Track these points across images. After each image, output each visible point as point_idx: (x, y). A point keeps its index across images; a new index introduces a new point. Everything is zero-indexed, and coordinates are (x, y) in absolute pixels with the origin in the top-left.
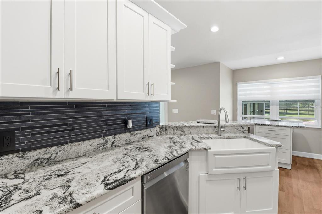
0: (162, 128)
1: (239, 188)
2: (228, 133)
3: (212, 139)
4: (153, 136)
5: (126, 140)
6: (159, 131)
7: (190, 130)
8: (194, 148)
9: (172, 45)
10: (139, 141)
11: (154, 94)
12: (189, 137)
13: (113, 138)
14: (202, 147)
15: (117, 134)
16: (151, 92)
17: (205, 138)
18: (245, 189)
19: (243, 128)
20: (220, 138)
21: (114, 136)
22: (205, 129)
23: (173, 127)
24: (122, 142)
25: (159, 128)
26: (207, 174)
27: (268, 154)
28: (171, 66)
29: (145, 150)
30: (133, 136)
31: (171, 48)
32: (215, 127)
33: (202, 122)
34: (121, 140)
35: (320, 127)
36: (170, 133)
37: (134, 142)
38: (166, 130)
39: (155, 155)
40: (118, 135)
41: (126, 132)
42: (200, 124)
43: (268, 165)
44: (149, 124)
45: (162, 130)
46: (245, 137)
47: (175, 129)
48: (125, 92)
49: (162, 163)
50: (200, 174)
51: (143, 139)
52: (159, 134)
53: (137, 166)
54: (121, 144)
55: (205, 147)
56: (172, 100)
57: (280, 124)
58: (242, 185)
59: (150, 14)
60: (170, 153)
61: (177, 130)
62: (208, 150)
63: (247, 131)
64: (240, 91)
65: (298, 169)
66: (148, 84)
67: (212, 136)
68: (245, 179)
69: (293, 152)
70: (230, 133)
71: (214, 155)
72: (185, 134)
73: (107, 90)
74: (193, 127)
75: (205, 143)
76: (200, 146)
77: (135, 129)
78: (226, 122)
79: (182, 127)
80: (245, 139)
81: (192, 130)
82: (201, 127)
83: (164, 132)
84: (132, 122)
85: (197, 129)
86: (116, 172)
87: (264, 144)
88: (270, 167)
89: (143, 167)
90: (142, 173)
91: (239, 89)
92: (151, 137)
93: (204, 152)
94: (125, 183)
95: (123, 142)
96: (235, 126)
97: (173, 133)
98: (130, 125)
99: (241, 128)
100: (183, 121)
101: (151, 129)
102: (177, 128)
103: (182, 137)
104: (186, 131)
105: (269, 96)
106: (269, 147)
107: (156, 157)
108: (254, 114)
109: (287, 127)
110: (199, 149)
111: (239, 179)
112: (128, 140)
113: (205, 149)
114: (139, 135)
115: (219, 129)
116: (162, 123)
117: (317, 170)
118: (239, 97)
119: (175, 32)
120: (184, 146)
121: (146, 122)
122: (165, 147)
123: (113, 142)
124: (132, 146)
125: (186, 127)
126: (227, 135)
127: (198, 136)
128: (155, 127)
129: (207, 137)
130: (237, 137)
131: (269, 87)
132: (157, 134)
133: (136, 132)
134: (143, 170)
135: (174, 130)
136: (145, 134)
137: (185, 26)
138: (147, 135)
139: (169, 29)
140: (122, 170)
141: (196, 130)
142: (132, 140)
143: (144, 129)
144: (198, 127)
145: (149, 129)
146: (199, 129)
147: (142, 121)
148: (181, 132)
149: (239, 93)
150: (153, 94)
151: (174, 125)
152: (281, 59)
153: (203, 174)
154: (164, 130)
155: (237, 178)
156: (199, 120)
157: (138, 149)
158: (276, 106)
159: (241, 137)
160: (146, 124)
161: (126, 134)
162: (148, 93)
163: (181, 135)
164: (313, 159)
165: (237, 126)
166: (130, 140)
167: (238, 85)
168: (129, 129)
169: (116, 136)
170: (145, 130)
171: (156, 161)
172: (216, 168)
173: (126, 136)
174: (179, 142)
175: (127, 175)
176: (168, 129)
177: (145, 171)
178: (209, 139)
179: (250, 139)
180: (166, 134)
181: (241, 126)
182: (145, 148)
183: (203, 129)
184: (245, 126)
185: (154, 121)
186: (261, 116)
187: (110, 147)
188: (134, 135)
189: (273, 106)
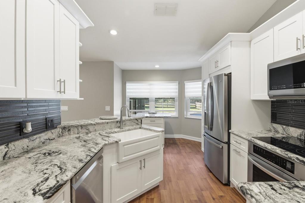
0: (64, 128)
1: (141, 168)
2: (127, 126)
3: (116, 132)
4: (54, 139)
5: (23, 148)
6: (61, 132)
7: (95, 127)
8: (107, 142)
9: (80, 41)
10: (39, 147)
11: (66, 92)
12: (96, 133)
13: (6, 148)
14: (114, 141)
15: (11, 141)
16: (62, 90)
17: (111, 133)
18: (145, 168)
19: (137, 121)
20: (123, 131)
21: (7, 145)
22: (109, 124)
23: (77, 127)
24: (17, 151)
25: (61, 129)
26: (117, 164)
27: (158, 138)
28: (80, 63)
29: (57, 154)
30: (31, 142)
31: (79, 44)
32: (117, 122)
33: (105, 118)
34: (17, 149)
35: (177, 116)
36: (74, 133)
37: (32, 149)
38: (69, 130)
39: (75, 156)
40: (13, 143)
41: (21, 139)
42: (104, 121)
43: (157, 146)
44: (49, 125)
45: (64, 131)
46: (140, 128)
47: (80, 128)
48: (35, 89)
49: (86, 161)
50: (112, 165)
51: (43, 143)
52: (61, 135)
53: (63, 170)
54: (17, 153)
55: (116, 140)
56: (80, 98)
57: (156, 115)
58: (143, 165)
59: (60, 4)
60: (88, 151)
61: (81, 129)
62: (119, 142)
63: (140, 123)
64: (129, 89)
65: (168, 147)
66: (60, 81)
67: (116, 130)
68: (144, 160)
69: (165, 136)
70: (129, 126)
71: (123, 145)
72: (90, 132)
73: (14, 87)
74: (98, 124)
75: (114, 137)
76: (111, 140)
77: (34, 132)
78: (129, 117)
79: (87, 125)
80: (140, 130)
81: (96, 127)
82: (105, 123)
83: (67, 133)
84: (31, 125)
85: (102, 126)
86: (42, 182)
87: (155, 131)
88: (159, 147)
89: (70, 168)
90: (73, 174)
91: (127, 87)
92: (52, 140)
93: (115, 145)
94: (61, 188)
95: (19, 150)
96: (132, 120)
97: (77, 133)
98: (29, 128)
99: (136, 121)
100: (85, 119)
101: (53, 131)
102: (82, 126)
103: (89, 135)
104: (91, 128)
105: (149, 94)
106: (158, 132)
107: (76, 157)
108: (135, 109)
109: (162, 117)
110: (112, 142)
111: (141, 161)
112: (26, 147)
113: (117, 142)
114: (38, 139)
115: (120, 124)
116: (64, 123)
117: (178, 145)
118: (127, 94)
119: (82, 28)
120: (98, 143)
121: (46, 123)
122: (78, 147)
123: (6, 152)
124: (35, 153)
125: (91, 124)
126: (127, 128)
127: (104, 132)
128: (56, 128)
129: (112, 131)
130: (135, 129)
131: (149, 87)
132: (59, 136)
133: (35, 137)
134: (73, 171)
135: (78, 129)
136: (46, 137)
137: (92, 25)
138: (48, 139)
139: (77, 24)
140: (48, 178)
141: (100, 126)
142: (30, 147)
143: (44, 131)
144: (103, 123)
145: (50, 131)
146: (103, 125)
147: (41, 123)
148: (86, 130)
149: (127, 91)
150: (64, 92)
151: (78, 124)
152: (157, 67)
153: (114, 164)
154: (67, 130)
155: (139, 161)
156: (102, 117)
157: (47, 154)
158: (153, 102)
159: (138, 128)
160: (46, 126)
161: (23, 140)
162: (59, 90)
163: (87, 133)
164: (174, 138)
165: (133, 120)
166: (28, 147)
167: (127, 84)
168: (26, 133)
169: (10, 145)
170: (45, 133)
171: (81, 161)
172: (125, 156)
173: (24, 143)
174: (90, 140)
175: (58, 179)
176: (72, 129)
177: (75, 172)
178: (114, 133)
179: (144, 129)
180: (70, 134)
181: (136, 119)
182: (56, 152)
183: (107, 125)
184: (139, 119)
185: (55, 122)
186: (143, 110)
187: (2, 159)
188: (33, 140)
189: (152, 102)
